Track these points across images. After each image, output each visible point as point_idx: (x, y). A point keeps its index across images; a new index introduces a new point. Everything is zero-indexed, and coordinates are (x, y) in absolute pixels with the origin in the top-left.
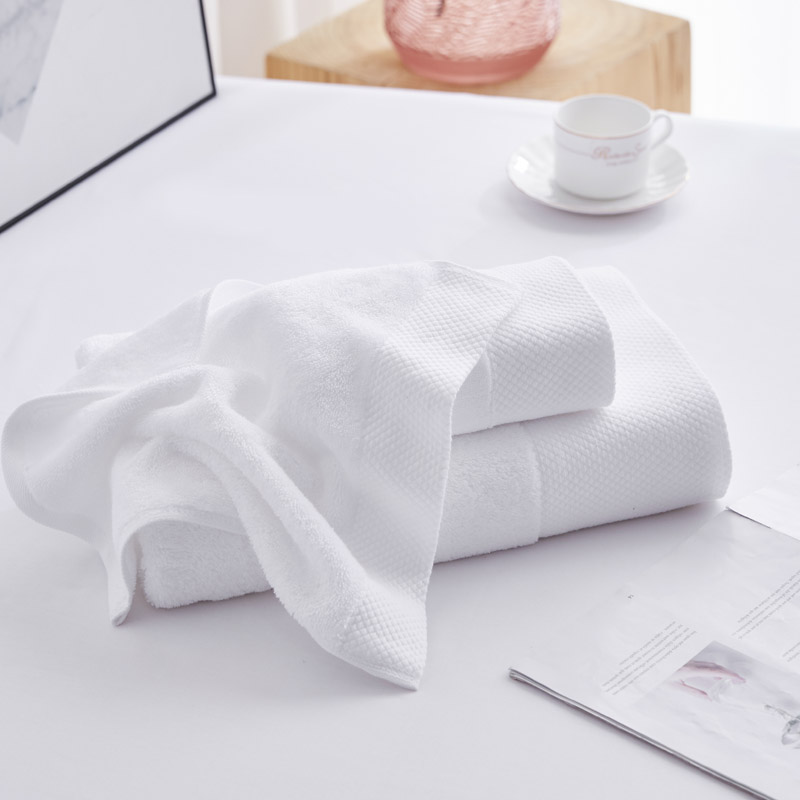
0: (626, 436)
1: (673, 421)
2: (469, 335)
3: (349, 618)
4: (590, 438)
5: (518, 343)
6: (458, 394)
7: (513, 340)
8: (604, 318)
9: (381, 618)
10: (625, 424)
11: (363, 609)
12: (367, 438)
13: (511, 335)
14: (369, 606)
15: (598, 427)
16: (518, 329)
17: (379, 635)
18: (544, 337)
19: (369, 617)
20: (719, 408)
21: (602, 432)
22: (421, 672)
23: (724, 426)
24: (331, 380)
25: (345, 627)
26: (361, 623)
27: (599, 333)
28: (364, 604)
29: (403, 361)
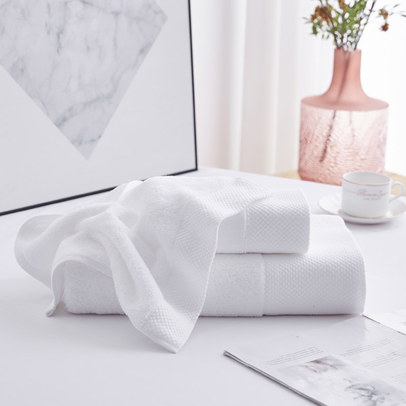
0: (312, 267)
1: (338, 265)
3: (149, 313)
5: (262, 210)
6: (223, 221)
7: (260, 209)
9: (165, 317)
10: (313, 262)
11: (157, 311)
12: (177, 238)
13: (260, 207)
14: (161, 311)
15: (299, 261)
17: (162, 325)
18: (276, 210)
19: (160, 315)
21: (300, 263)
22: (181, 347)
23: (364, 271)
25: (146, 317)
26: (155, 317)
27: (304, 212)
28: (158, 309)
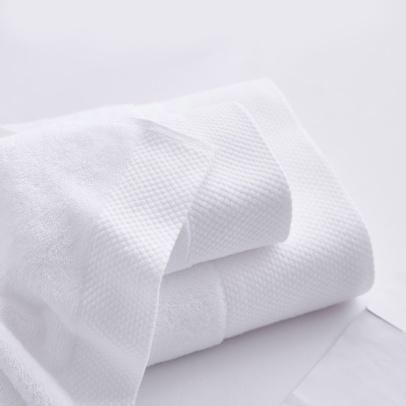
0: (295, 267)
2: (173, 203)
4: (267, 271)
8: (285, 179)
10: (294, 257)
13: (207, 198)
16: (213, 192)
18: (235, 198)
20: (368, 238)
21: (276, 265)
24: (53, 252)
27: (280, 193)
29: (116, 237)
